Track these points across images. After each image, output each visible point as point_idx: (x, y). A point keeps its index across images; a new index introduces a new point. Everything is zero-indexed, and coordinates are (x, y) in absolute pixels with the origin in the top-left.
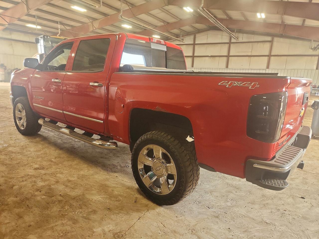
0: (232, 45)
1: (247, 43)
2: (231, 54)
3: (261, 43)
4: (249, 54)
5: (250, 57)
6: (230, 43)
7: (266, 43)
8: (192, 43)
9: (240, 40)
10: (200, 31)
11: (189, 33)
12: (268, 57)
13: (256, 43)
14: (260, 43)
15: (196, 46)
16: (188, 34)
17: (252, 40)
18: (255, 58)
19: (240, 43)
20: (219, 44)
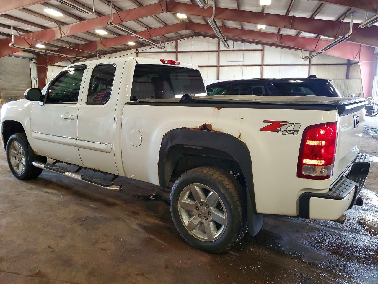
0: (221, 54)
1: (237, 52)
2: (221, 64)
3: (252, 51)
4: (241, 64)
5: (242, 67)
7: (257, 51)
8: (174, 50)
9: (231, 48)
10: (182, 37)
11: (169, 39)
12: (261, 67)
13: (247, 52)
15: (179, 54)
17: (243, 49)
18: (247, 67)
19: (230, 52)
20: (206, 53)
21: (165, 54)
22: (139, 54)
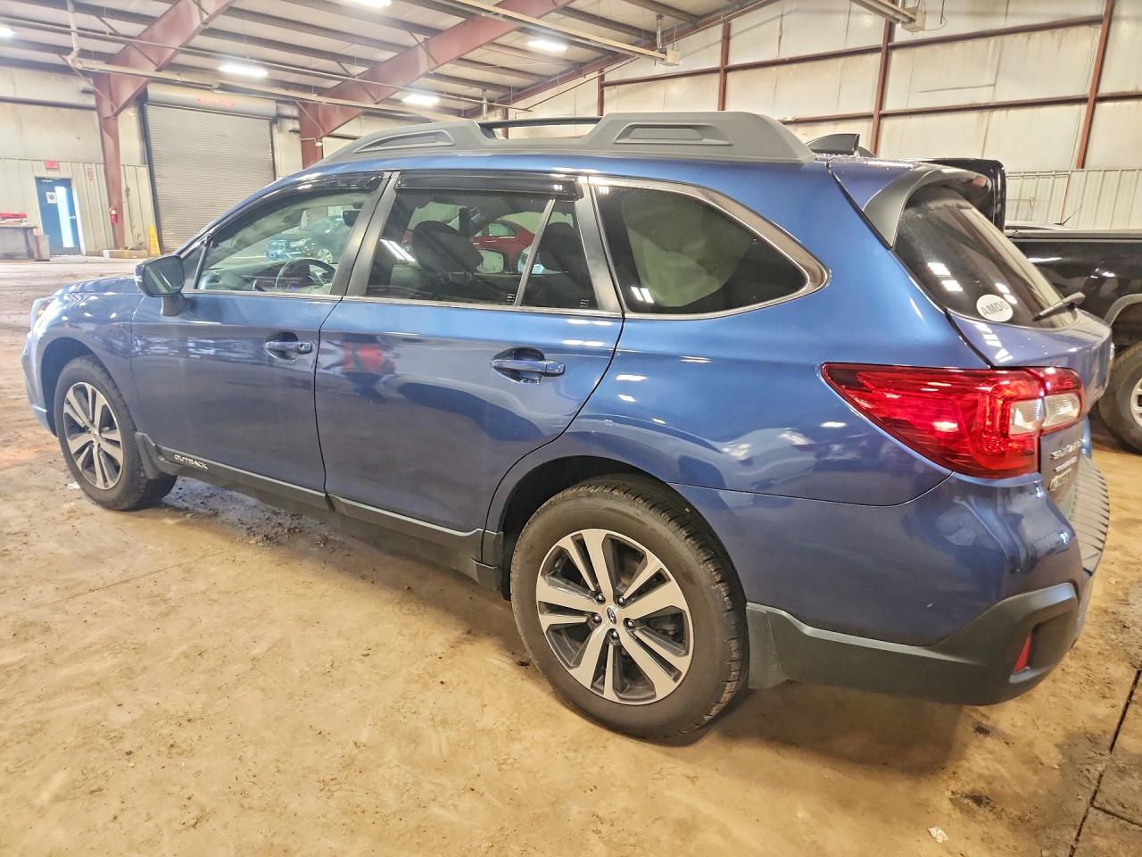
0: (895, 56)
1: (969, 43)
2: (889, 106)
3: (1047, 33)
4: (983, 97)
5: (986, 113)
6: (888, 48)
7: (1073, 31)
8: (716, 63)
9: (932, 28)
11: (700, 19)
12: (1085, 107)
13: (1021, 37)
14: (1037, 35)
15: (729, 75)
16: (695, 22)
17: (1000, 24)
18: (1013, 112)
19: (938, 47)
20: (833, 62)
21: (685, 80)
22: (605, 88)
